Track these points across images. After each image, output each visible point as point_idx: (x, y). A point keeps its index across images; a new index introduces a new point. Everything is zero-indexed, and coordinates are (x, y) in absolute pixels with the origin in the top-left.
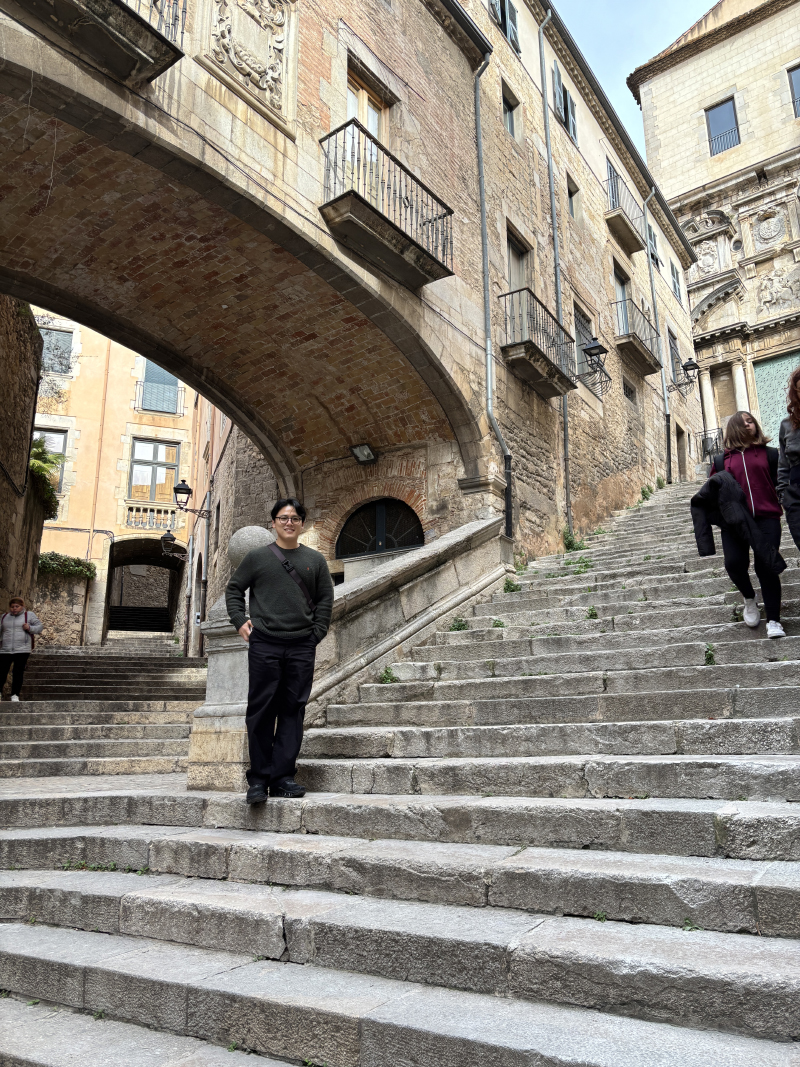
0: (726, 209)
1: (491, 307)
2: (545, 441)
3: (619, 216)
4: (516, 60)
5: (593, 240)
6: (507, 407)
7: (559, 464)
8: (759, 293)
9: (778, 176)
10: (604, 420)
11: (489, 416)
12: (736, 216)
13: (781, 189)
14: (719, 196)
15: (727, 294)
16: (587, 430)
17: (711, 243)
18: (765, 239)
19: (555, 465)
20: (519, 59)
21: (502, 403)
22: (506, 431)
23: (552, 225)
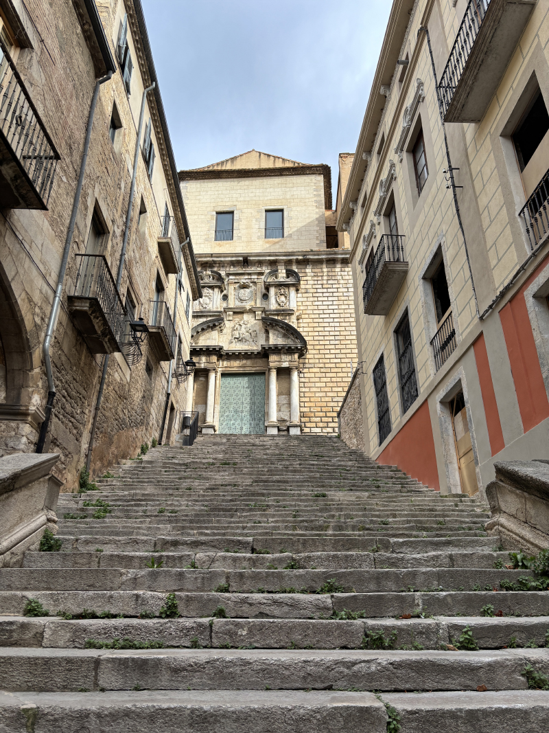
0: (223, 273)
1: (69, 260)
2: (84, 389)
3: (168, 243)
4: (126, 98)
5: (148, 252)
6: (61, 349)
7: (90, 411)
8: (232, 331)
9: (254, 265)
10: (129, 385)
11: (44, 351)
12: (227, 280)
13: (255, 274)
14: (219, 264)
15: (215, 326)
16: (117, 389)
17: (210, 291)
18: (241, 300)
19: (87, 411)
20: (128, 99)
21: (57, 343)
22: (55, 369)
23: (126, 224)
